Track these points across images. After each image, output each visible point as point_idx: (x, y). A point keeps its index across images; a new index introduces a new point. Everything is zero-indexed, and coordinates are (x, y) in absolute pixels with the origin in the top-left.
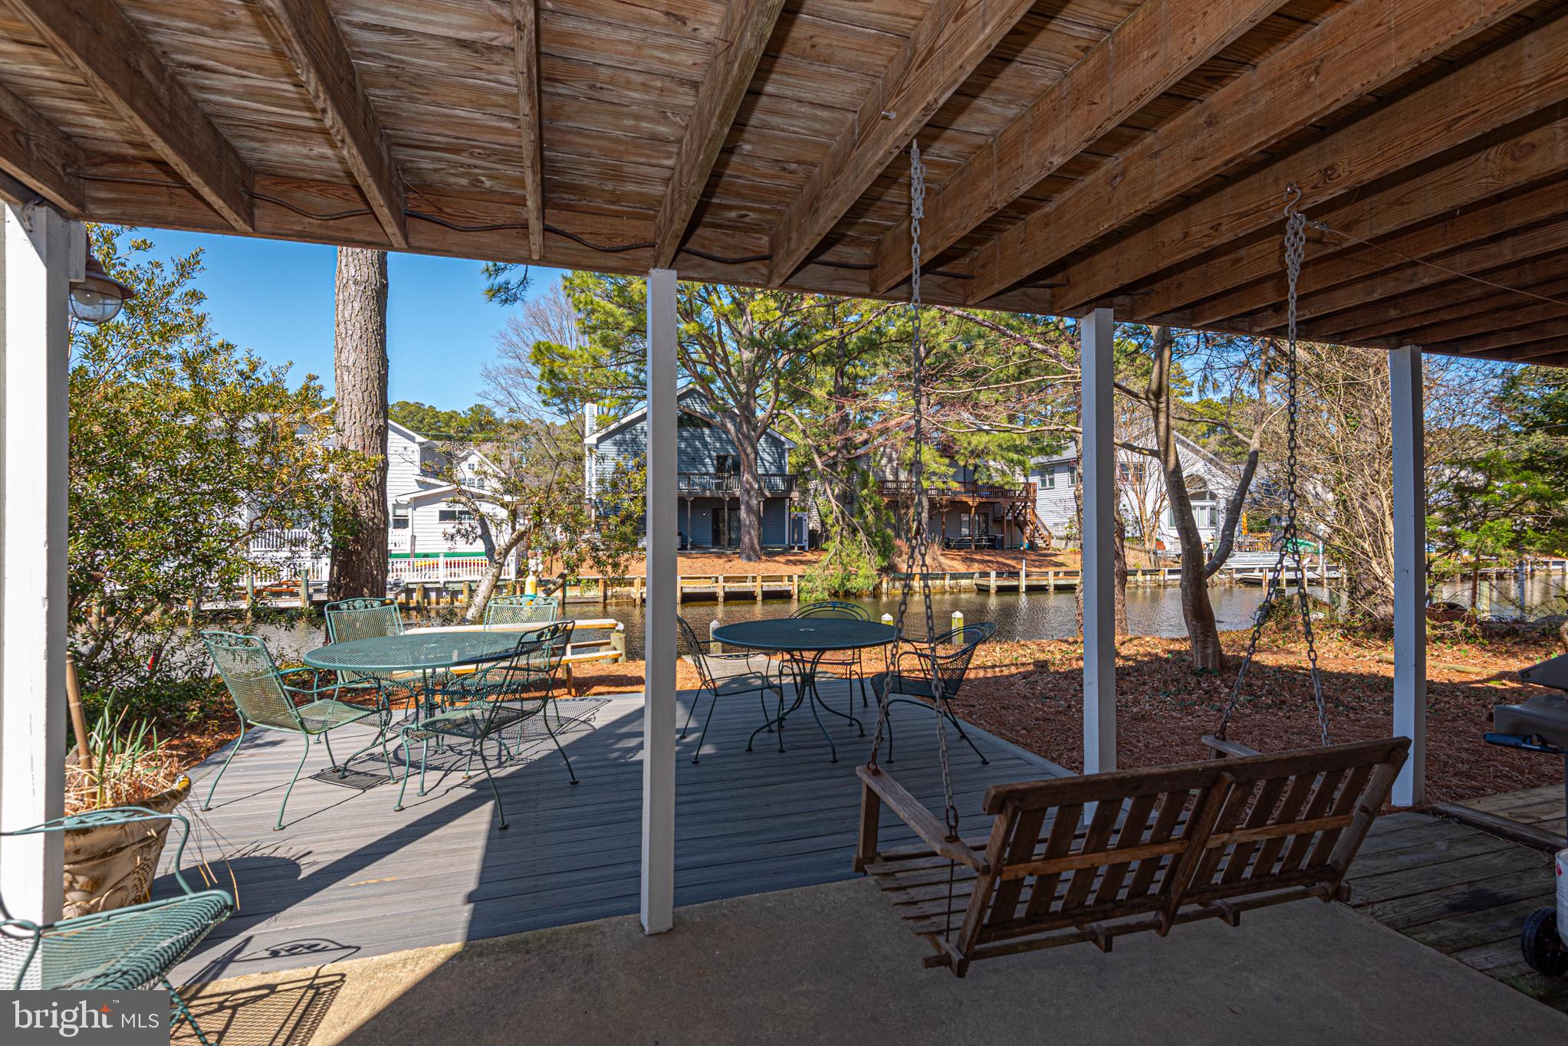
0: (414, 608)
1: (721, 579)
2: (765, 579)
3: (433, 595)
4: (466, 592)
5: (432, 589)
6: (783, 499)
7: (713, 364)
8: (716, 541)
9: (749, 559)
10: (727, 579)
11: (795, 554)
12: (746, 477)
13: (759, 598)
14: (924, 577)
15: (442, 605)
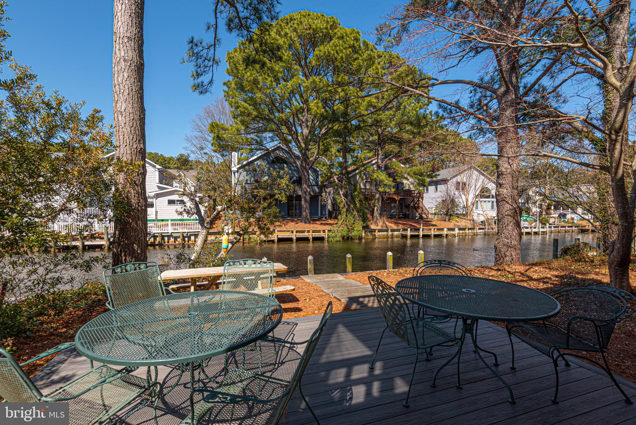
0: (157, 245)
1: (294, 231)
2: (314, 232)
3: (166, 239)
4: (181, 237)
5: (166, 236)
6: (318, 196)
7: (291, 135)
8: (290, 215)
9: (306, 223)
10: (297, 232)
11: (324, 221)
12: (305, 186)
13: (311, 240)
14: (379, 231)
15: (170, 243)
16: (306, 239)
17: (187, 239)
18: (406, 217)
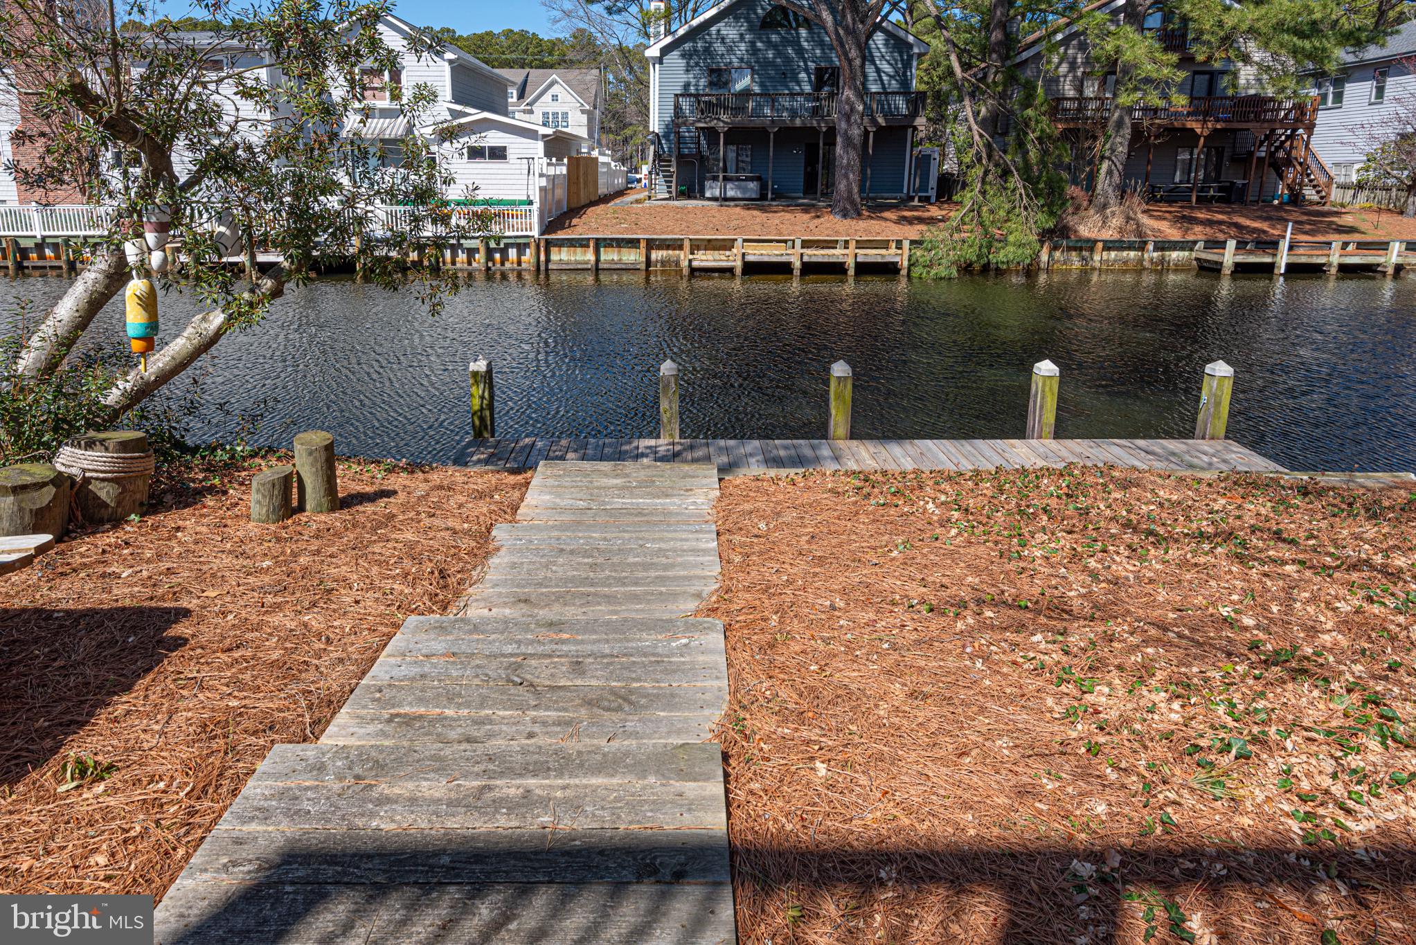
0: (428, 268)
2: (861, 244)
3: (448, 253)
4: (482, 250)
6: (905, 128)
8: (810, 188)
9: (845, 216)
10: (806, 244)
11: (915, 208)
12: (848, 93)
13: (851, 272)
14: (1109, 246)
15: (458, 265)
16: (836, 269)
17: (497, 256)
18: (1231, 197)
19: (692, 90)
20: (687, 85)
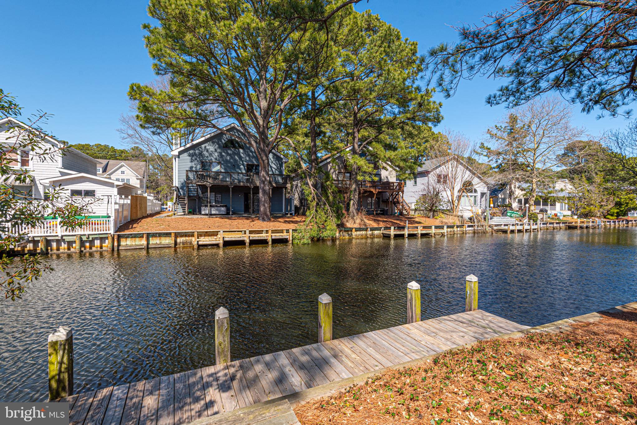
0: (39, 254)
1: (247, 232)
2: (273, 232)
3: (54, 245)
4: (78, 242)
5: (53, 240)
6: (282, 188)
7: (244, 107)
8: (247, 210)
9: (264, 220)
10: (251, 232)
11: (289, 218)
12: (263, 173)
13: (270, 243)
14: (357, 230)
15: (61, 251)
16: (264, 242)
17: (87, 245)
18: (384, 213)
19: (194, 169)
20: (191, 167)
